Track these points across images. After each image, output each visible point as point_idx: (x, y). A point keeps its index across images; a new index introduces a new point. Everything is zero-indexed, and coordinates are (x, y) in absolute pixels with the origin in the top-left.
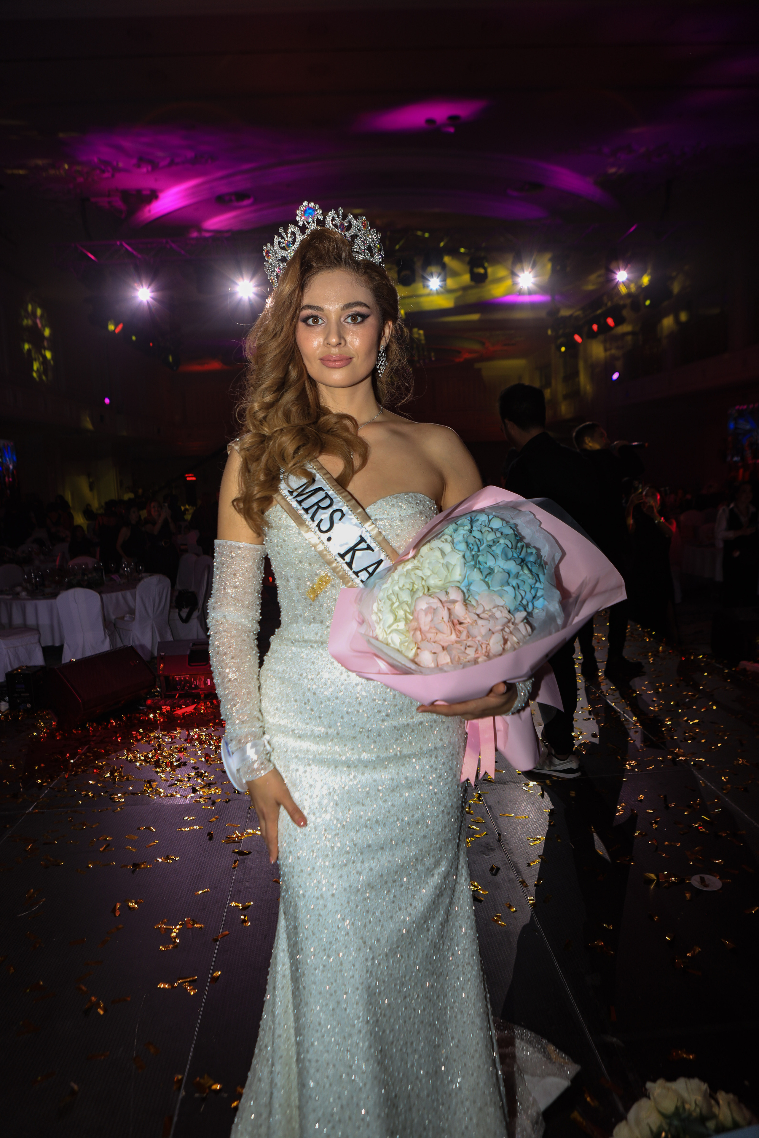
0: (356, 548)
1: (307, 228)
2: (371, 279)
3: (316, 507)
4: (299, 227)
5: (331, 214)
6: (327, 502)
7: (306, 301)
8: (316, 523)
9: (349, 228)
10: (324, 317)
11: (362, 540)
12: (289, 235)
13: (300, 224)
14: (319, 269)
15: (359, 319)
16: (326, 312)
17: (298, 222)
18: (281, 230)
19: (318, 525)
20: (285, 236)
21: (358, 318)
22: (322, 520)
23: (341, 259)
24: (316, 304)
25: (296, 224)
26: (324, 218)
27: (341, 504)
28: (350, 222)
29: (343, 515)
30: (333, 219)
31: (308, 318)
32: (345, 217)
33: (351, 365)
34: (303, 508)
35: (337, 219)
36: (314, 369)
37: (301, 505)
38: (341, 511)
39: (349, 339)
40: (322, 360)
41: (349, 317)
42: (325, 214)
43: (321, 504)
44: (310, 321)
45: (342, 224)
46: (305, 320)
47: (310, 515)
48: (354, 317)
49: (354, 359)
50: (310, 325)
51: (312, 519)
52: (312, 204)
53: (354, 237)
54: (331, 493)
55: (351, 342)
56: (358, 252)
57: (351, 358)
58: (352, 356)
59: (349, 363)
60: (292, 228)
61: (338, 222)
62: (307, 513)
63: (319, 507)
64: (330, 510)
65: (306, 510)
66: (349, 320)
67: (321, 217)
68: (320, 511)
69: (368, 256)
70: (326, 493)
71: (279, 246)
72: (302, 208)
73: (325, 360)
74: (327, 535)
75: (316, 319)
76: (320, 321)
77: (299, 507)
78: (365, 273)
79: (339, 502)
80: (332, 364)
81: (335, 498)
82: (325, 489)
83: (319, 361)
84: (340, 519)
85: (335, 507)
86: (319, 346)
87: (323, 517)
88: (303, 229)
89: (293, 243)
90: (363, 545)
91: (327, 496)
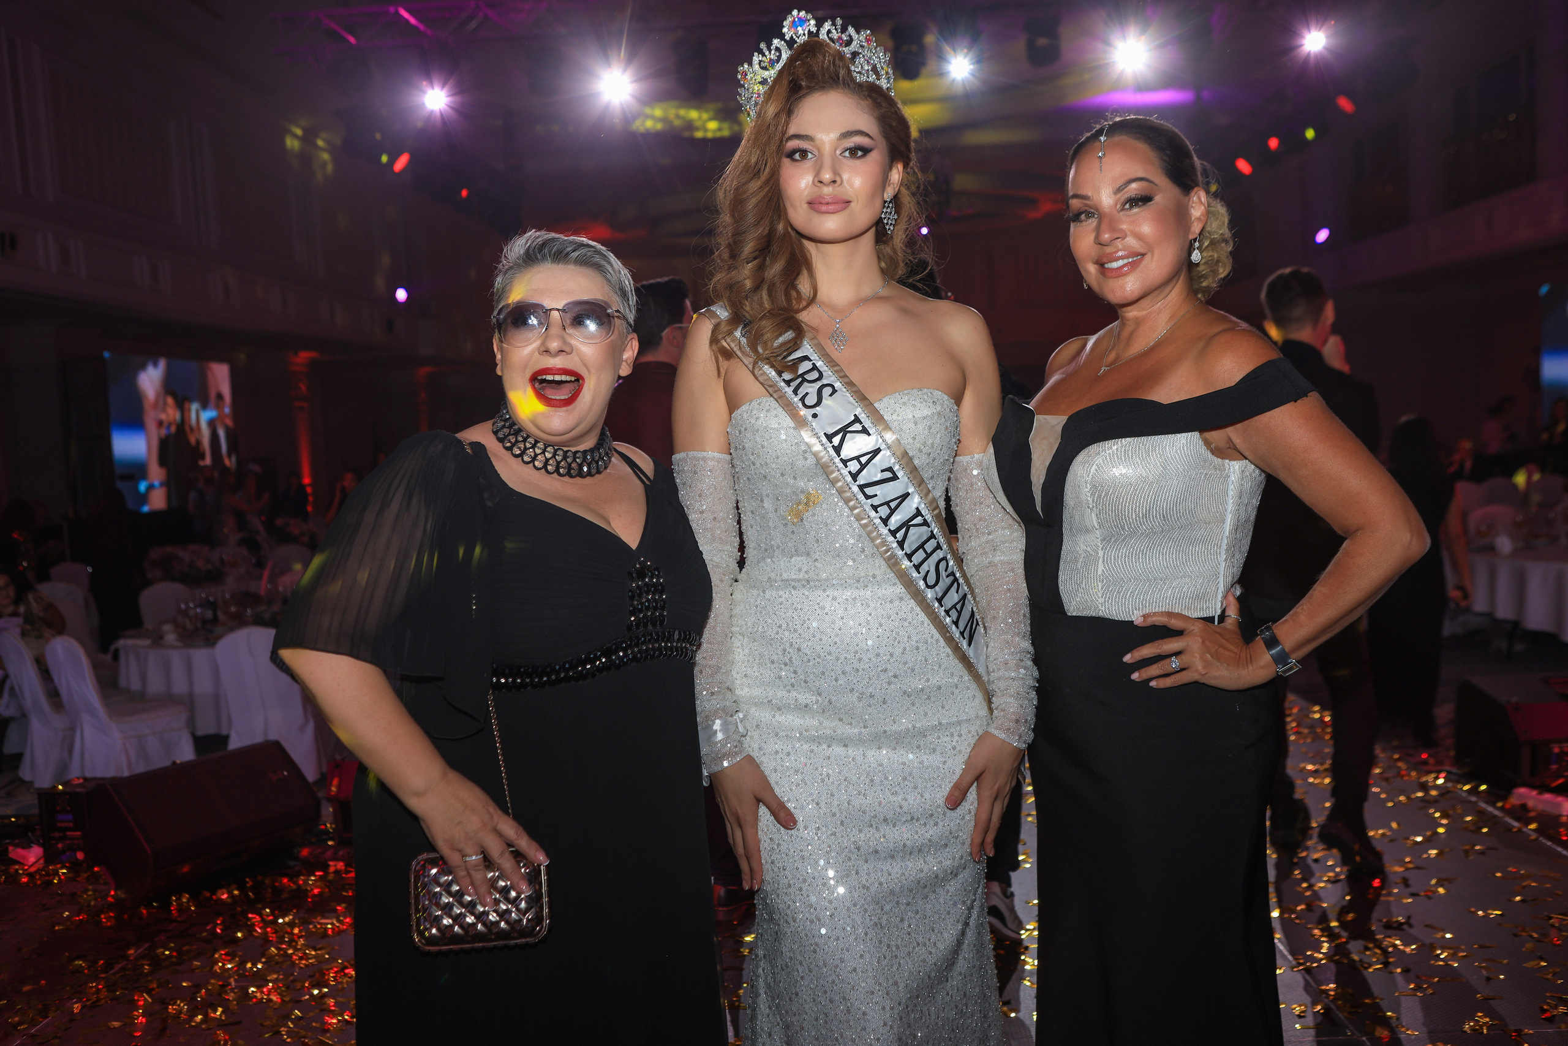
0: (849, 429)
1: (796, 42)
2: (877, 105)
3: (800, 379)
4: (785, 41)
5: (827, 26)
6: (815, 375)
7: (792, 130)
8: (800, 396)
9: (849, 43)
10: (814, 150)
11: (857, 420)
12: (773, 52)
13: (787, 37)
14: (811, 90)
15: (860, 153)
16: (817, 142)
17: (784, 35)
18: (763, 46)
19: (802, 400)
20: (767, 53)
21: (858, 152)
22: (807, 394)
23: (838, 79)
24: (805, 133)
25: (782, 37)
26: (818, 30)
27: (832, 378)
28: (850, 36)
29: (834, 391)
30: (829, 32)
31: (794, 152)
32: (844, 30)
33: (847, 211)
34: (784, 380)
35: (834, 31)
36: (799, 215)
37: (781, 376)
38: (833, 386)
39: (845, 176)
40: (809, 203)
41: (846, 150)
42: (819, 25)
43: (808, 377)
44: (797, 156)
45: (840, 38)
46: (791, 155)
47: (792, 388)
48: (853, 151)
49: (852, 204)
50: (797, 160)
51: (795, 392)
52: (803, 14)
53: (855, 54)
54: (819, 364)
55: (849, 181)
56: (859, 73)
57: (849, 202)
58: (850, 199)
59: (845, 208)
60: (776, 42)
61: (835, 35)
62: (789, 386)
63: (804, 380)
64: (819, 384)
65: (788, 383)
66: (847, 154)
67: (814, 29)
68: (806, 384)
69: (872, 78)
70: (813, 364)
71: (760, 64)
72: (790, 19)
73: (814, 204)
74: (813, 411)
75: (804, 153)
76: (810, 156)
77: (778, 379)
78: (869, 96)
79: (831, 376)
80: (824, 208)
81: (825, 371)
82: (812, 358)
83: (805, 206)
84: (831, 395)
85: (825, 381)
86: (807, 186)
87: (809, 390)
88: (791, 43)
89: (778, 61)
90: (857, 427)
91: (814, 368)
